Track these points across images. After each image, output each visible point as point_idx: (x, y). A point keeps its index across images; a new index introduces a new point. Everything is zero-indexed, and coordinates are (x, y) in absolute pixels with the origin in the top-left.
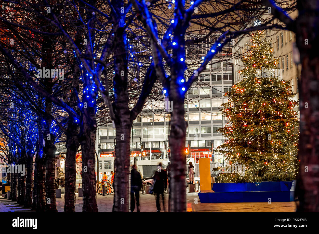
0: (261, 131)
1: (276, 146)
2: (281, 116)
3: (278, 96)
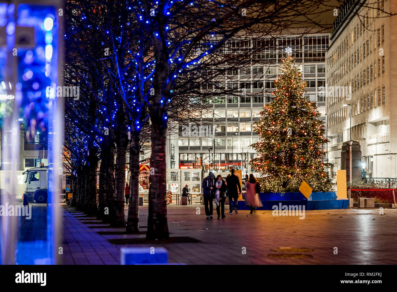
1: (299, 161)
2: (306, 134)
3: (302, 116)
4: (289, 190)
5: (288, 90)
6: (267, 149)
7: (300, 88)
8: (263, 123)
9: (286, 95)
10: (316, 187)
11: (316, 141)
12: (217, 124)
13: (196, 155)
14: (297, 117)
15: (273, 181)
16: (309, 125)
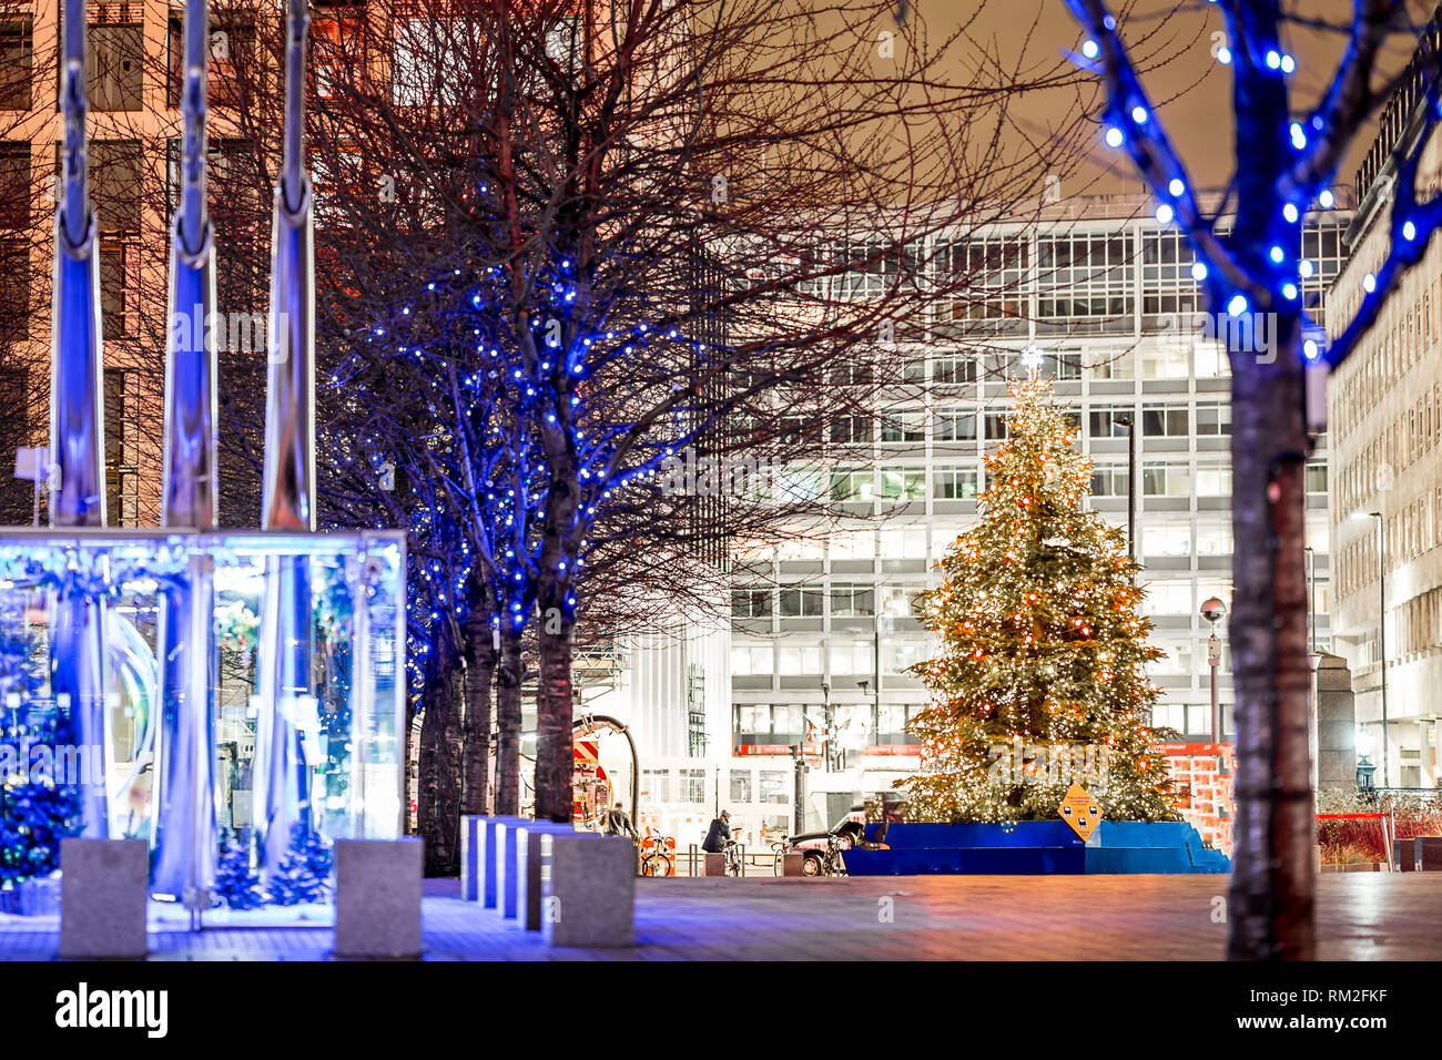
0: (1015, 675)
1: (1062, 719)
2: (1086, 631)
3: (1071, 573)
4: (1030, 814)
5: (1029, 487)
6: (959, 680)
7: (1070, 480)
8: (948, 595)
9: (1022, 506)
10: (1119, 803)
11: (1122, 654)
12: (894, 585)
13: (805, 711)
14: (1055, 575)
15: (979, 783)
16: (1097, 603)
